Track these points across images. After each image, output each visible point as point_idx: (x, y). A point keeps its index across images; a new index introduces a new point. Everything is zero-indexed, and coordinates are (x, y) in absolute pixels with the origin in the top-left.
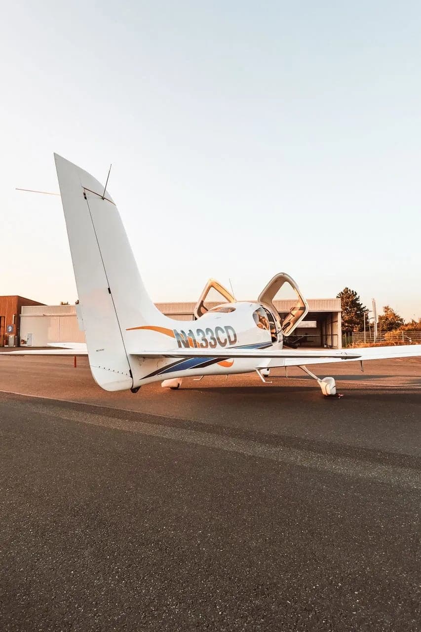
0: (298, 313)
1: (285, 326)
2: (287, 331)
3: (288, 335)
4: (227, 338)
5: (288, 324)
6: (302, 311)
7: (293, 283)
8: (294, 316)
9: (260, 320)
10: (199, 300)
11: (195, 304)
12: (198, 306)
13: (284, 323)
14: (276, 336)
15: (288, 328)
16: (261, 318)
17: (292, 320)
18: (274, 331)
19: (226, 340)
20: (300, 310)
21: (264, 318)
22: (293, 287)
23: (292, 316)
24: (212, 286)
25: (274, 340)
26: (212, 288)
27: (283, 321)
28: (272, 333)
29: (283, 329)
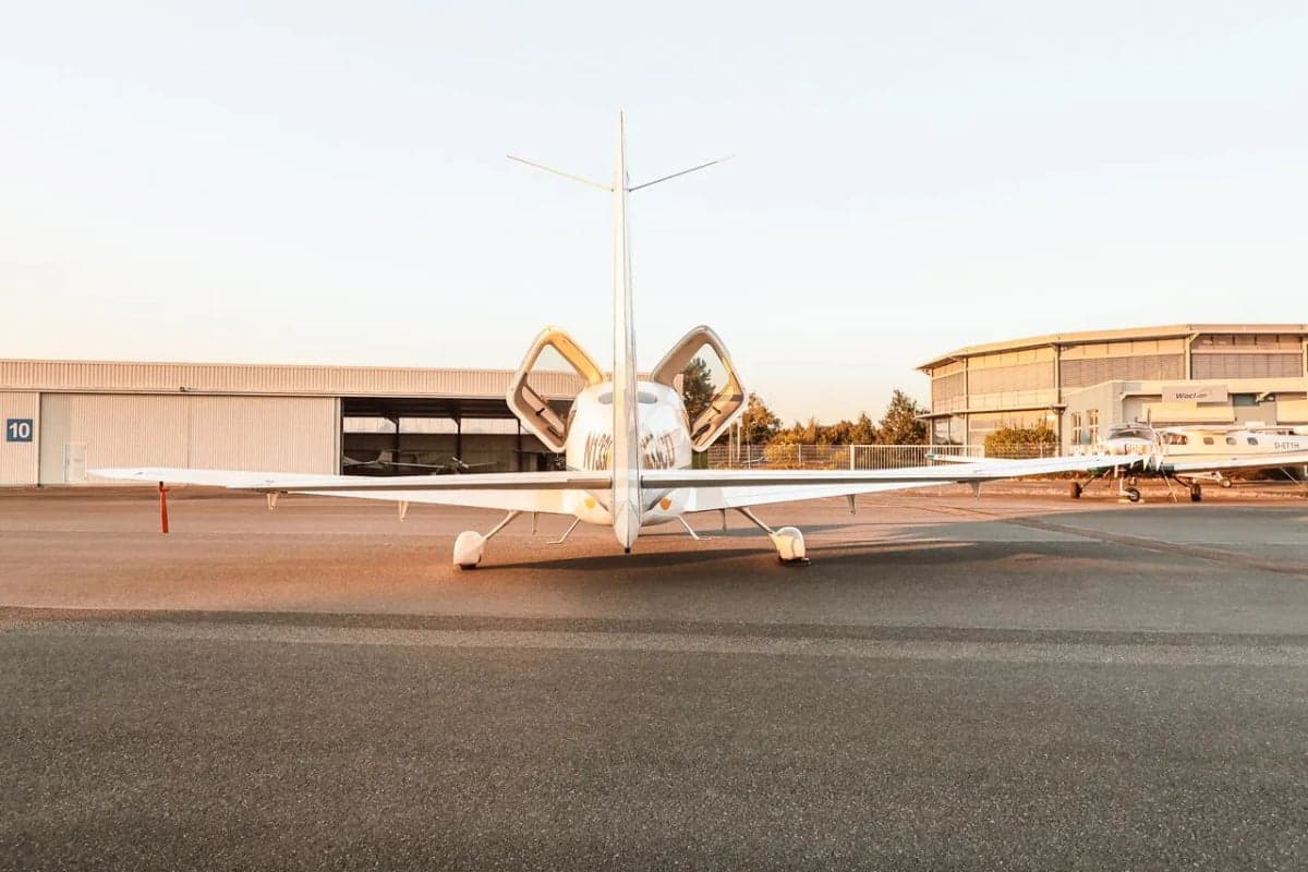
0: (726, 407)
1: (698, 432)
2: (702, 441)
3: (704, 448)
5: (706, 428)
6: (735, 403)
7: (721, 347)
8: (719, 412)
10: (521, 367)
11: (512, 374)
12: (518, 378)
15: (705, 435)
17: (715, 418)
20: (732, 400)
22: (720, 355)
23: (713, 412)
24: (550, 342)
26: (549, 346)
29: (695, 438)
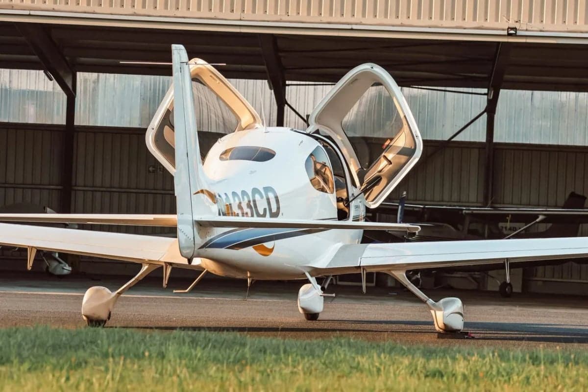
0: (397, 158)
1: (369, 183)
2: (372, 197)
3: (373, 206)
4: (267, 207)
5: (377, 180)
8: (390, 162)
9: (317, 172)
13: (369, 176)
14: (348, 206)
15: (376, 189)
16: (319, 167)
17: (386, 169)
18: (344, 195)
19: (265, 210)
21: (324, 165)
25: (342, 215)
27: (367, 172)
28: (339, 200)
29: (365, 191)
